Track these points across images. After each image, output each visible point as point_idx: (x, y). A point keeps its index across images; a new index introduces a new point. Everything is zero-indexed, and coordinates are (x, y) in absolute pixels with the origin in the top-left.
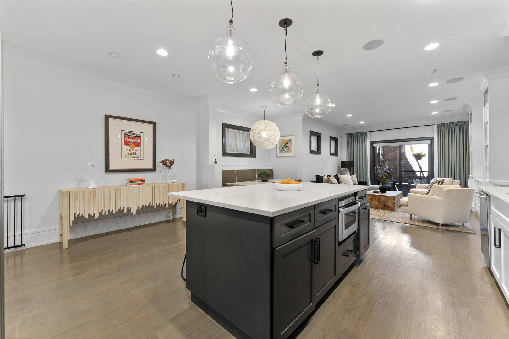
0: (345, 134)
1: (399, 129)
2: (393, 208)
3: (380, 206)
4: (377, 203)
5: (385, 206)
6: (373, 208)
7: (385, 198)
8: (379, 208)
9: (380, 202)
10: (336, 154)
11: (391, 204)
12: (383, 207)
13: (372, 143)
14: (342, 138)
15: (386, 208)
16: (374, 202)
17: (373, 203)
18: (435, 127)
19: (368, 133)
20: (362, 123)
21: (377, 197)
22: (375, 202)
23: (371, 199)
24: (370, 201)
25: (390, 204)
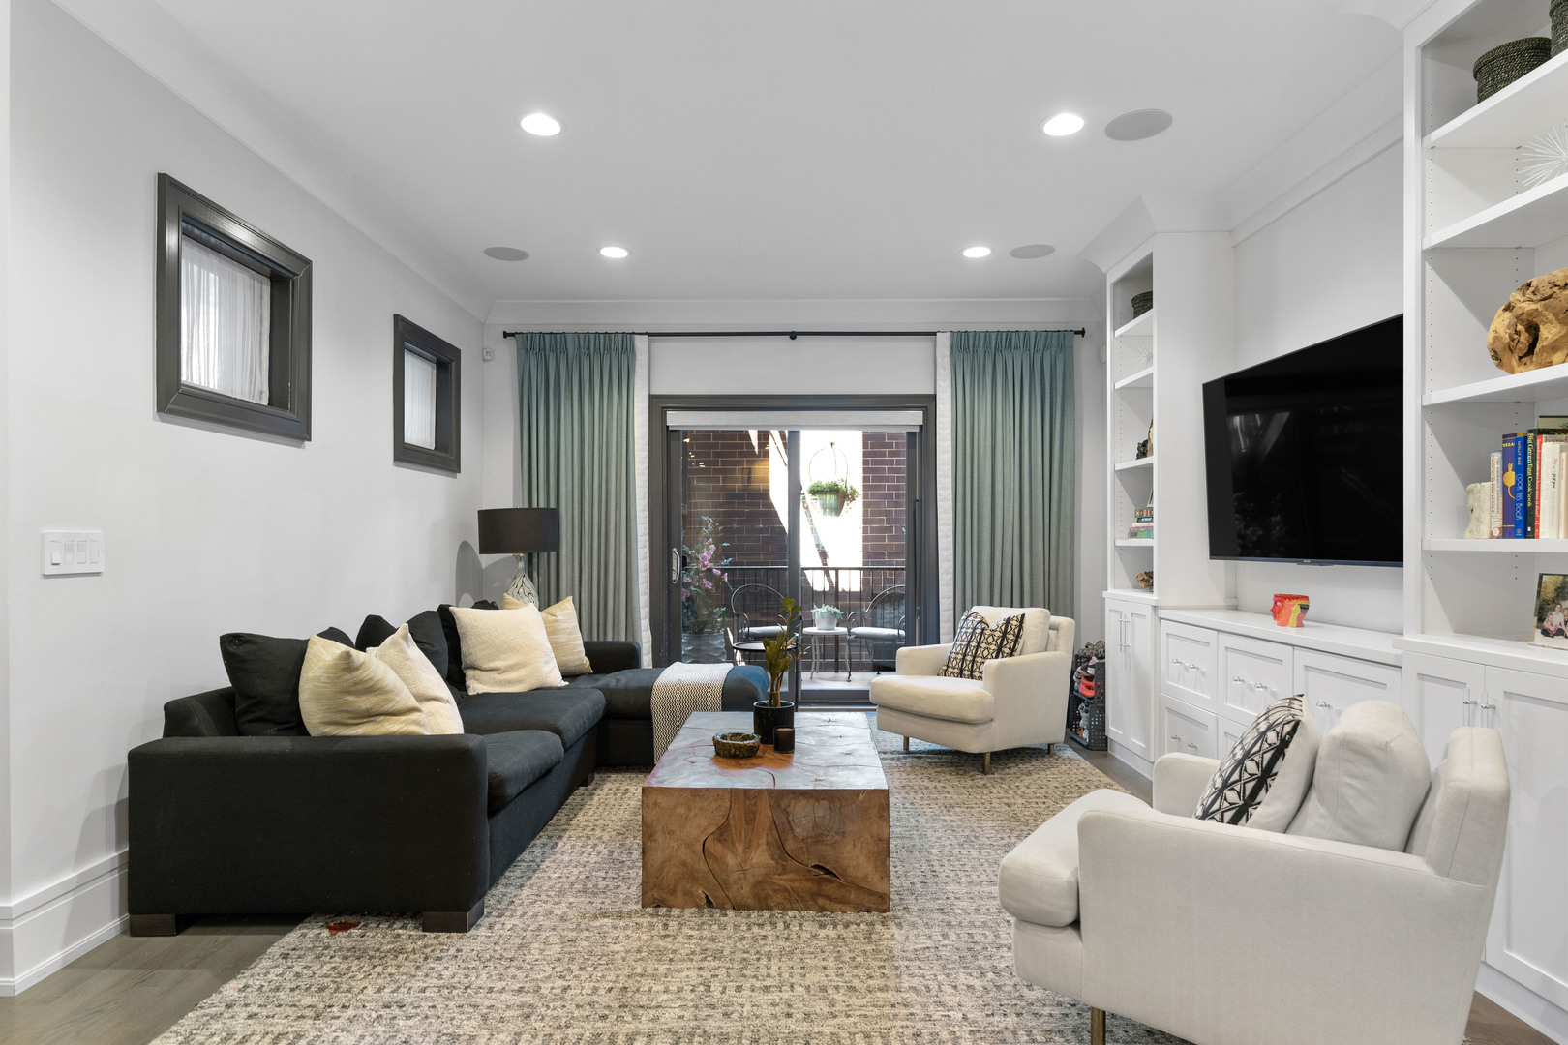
0: (506, 335)
1: (793, 335)
2: (879, 887)
3: (781, 880)
4: (761, 857)
5: (819, 881)
6: (738, 907)
7: (821, 810)
8: (779, 898)
9: (790, 845)
10: (444, 455)
11: (862, 860)
12: (808, 885)
13: (660, 405)
14: (485, 356)
15: (830, 889)
16: (740, 848)
17: (731, 861)
18: (944, 341)
19: (641, 344)
20: (614, 253)
21: (765, 811)
22: (748, 848)
23: (722, 833)
24: (716, 848)
25: (854, 858)
